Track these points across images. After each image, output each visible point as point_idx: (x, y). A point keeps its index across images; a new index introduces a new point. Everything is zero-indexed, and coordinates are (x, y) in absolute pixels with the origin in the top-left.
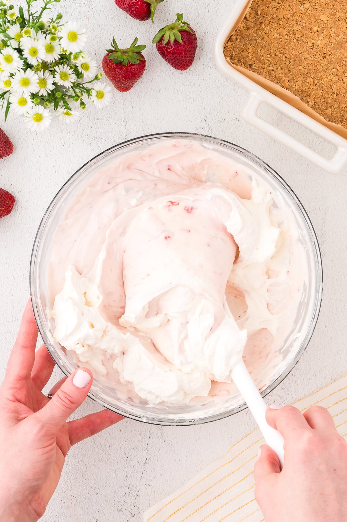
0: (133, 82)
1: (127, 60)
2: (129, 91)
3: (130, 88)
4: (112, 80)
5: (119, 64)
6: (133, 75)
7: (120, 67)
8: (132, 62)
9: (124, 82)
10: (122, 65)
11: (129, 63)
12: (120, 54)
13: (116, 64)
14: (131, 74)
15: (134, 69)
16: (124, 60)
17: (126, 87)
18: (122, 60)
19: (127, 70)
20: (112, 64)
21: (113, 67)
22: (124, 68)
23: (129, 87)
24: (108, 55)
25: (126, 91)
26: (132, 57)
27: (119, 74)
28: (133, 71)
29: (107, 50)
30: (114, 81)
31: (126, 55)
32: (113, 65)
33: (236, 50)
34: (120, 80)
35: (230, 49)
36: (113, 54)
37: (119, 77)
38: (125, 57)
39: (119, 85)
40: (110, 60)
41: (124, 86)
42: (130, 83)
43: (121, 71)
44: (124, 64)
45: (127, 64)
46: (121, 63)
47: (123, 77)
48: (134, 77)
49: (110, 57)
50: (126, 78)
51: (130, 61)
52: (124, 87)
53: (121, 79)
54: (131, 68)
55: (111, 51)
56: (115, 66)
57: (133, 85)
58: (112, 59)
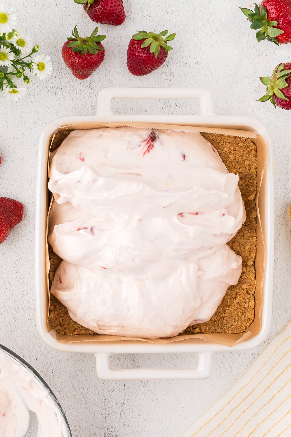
0: (91, 71)
1: (87, 49)
2: (87, 79)
3: (88, 77)
4: (70, 68)
5: (78, 53)
6: (91, 64)
7: (79, 55)
8: (91, 52)
9: (82, 70)
10: (81, 54)
11: (88, 52)
12: (80, 43)
13: (76, 53)
14: (89, 63)
15: (93, 58)
16: (83, 49)
17: (84, 75)
18: (81, 49)
19: (86, 59)
20: (71, 52)
21: (72, 55)
22: (83, 57)
23: (86, 75)
24: (67, 43)
25: (84, 79)
26: (91, 47)
27: (77, 62)
28: (92, 60)
29: (67, 38)
30: (72, 69)
31: (86, 44)
32: (73, 53)
33: (61, 316)
34: (78, 69)
35: (55, 318)
36: (73, 42)
37: (77, 65)
38: (84, 46)
39: (77, 73)
40: (69, 48)
41: (82, 73)
42: (87, 72)
43: (79, 60)
44: (83, 53)
45: (86, 53)
46: (80, 52)
47: (81, 66)
48: (92, 66)
49: (70, 45)
50: (84, 67)
51: (89, 51)
52: (82, 75)
53: (79, 67)
54: (90, 58)
55: (71, 40)
56: (74, 54)
57: (91, 73)
58: (71, 47)
